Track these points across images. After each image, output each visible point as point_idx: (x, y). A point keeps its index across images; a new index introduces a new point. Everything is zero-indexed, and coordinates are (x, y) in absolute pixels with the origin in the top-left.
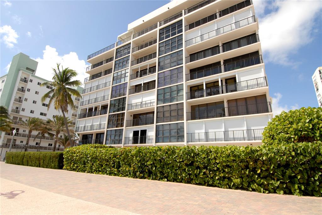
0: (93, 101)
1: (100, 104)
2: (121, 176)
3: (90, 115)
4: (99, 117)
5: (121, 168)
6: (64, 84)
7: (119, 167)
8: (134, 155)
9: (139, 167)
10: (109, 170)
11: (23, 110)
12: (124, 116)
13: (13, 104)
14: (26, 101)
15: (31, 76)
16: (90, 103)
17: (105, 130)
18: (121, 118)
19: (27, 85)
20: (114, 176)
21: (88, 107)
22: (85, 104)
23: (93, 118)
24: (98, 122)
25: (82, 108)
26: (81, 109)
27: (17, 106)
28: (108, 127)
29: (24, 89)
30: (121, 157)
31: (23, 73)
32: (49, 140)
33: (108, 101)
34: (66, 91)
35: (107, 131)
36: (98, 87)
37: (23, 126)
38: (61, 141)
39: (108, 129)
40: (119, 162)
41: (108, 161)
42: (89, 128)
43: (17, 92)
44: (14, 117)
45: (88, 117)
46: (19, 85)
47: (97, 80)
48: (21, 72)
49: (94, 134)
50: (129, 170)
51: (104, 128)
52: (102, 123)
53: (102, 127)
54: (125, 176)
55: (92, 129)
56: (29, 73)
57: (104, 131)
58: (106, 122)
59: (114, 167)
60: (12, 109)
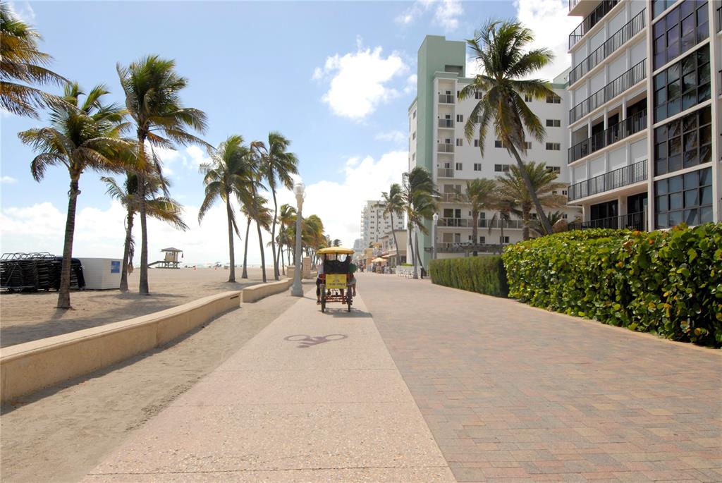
0: (601, 95)
1: (621, 102)
2: (636, 330)
3: (598, 144)
4: (624, 143)
5: (634, 303)
6: (504, 76)
7: (627, 297)
8: (670, 259)
9: (690, 303)
10: (602, 306)
11: (459, 166)
12: (710, 120)
13: (438, 158)
14: (461, 145)
15: (456, 82)
16: (594, 105)
17: (649, 183)
18: (698, 128)
19: (454, 106)
20: (615, 325)
21: (587, 121)
22: (580, 114)
23: (607, 151)
24: (624, 161)
25: (576, 129)
26: (573, 133)
27: (447, 161)
28: (659, 170)
29: (451, 119)
30: (629, 266)
31: (440, 81)
32: (516, 227)
33: (645, 83)
34: (512, 94)
35: (655, 184)
36: (608, 46)
37: (458, 202)
38: (538, 228)
39: (657, 178)
40: (625, 281)
41: (596, 280)
42: (600, 185)
43: (439, 130)
44: (445, 186)
45: (593, 150)
46: (439, 113)
47: (603, 23)
48: (436, 81)
49: (619, 201)
50: (659, 313)
51: (644, 178)
52: (636, 160)
53: (638, 173)
54: (648, 330)
55: (608, 184)
56: (453, 76)
57: (646, 186)
58: (649, 156)
59: (613, 298)
60: (439, 169)
